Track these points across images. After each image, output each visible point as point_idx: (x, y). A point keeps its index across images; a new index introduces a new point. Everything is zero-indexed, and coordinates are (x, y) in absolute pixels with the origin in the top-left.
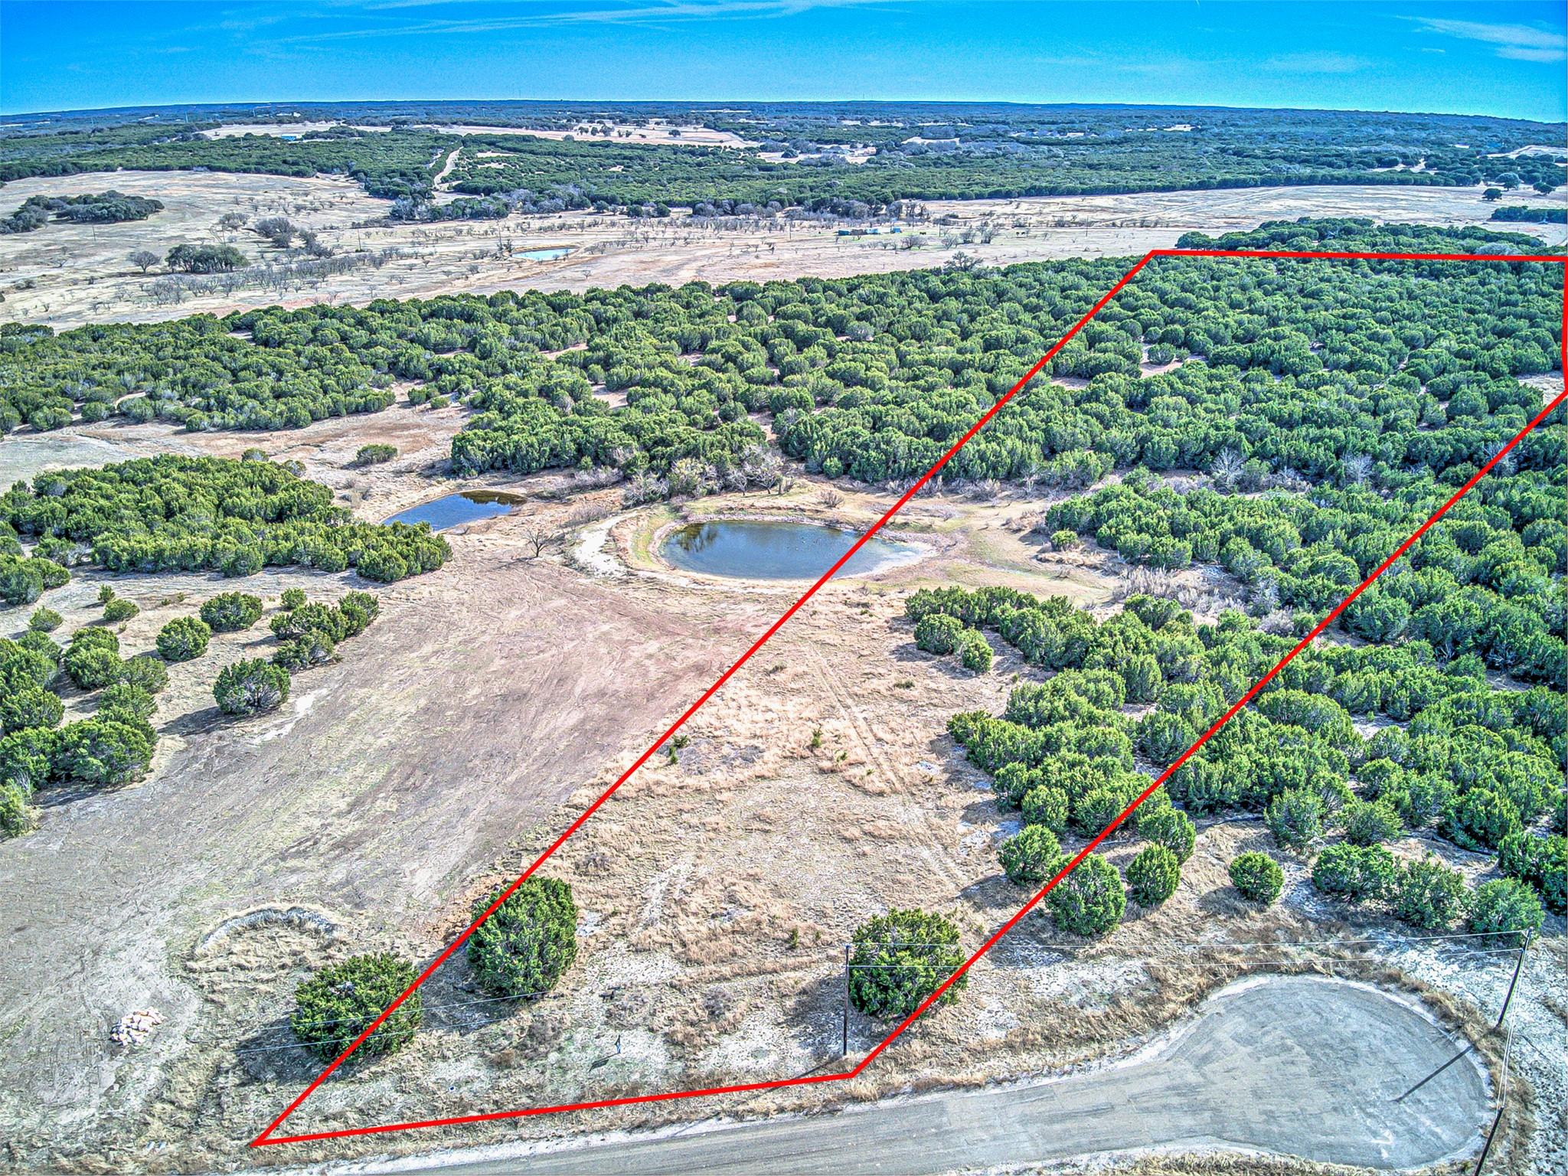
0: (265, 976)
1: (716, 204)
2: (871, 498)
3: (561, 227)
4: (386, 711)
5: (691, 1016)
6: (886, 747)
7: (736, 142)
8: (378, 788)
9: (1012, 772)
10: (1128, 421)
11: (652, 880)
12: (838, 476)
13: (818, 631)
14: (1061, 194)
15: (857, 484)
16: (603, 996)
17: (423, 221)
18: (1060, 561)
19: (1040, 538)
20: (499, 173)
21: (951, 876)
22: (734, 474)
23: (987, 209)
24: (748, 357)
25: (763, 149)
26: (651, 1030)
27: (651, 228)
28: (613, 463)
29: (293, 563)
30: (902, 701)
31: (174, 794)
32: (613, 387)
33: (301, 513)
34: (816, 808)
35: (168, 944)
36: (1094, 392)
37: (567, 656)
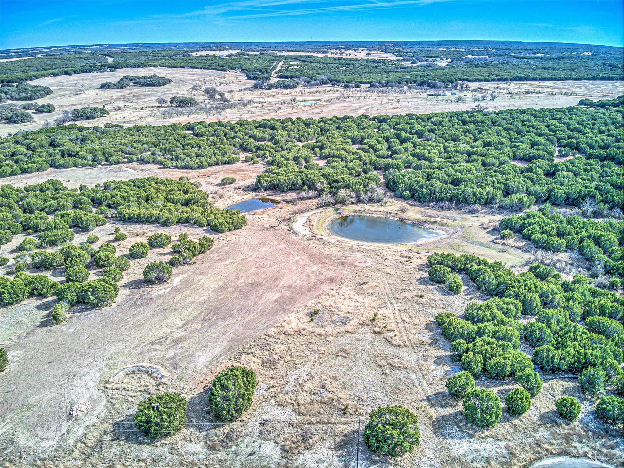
0: (133, 394)
1: (380, 83)
2: (422, 209)
3: (317, 92)
4: (206, 286)
5: (294, 439)
6: (406, 324)
7: (392, 57)
8: (195, 318)
9: (459, 344)
10: (544, 182)
11: (292, 373)
12: (408, 199)
13: (386, 267)
14: (530, 80)
15: (417, 203)
16: (260, 424)
17: (266, 89)
18: (504, 244)
19: (496, 232)
20: (297, 70)
21: (423, 389)
22: (363, 196)
23: (495, 86)
24: (379, 146)
25: (404, 60)
26: (276, 443)
27: (352, 93)
28: (316, 189)
29: (188, 222)
30: (417, 303)
31: (121, 313)
32: (322, 157)
33: (195, 203)
34: (368, 349)
35: (102, 375)
36: (530, 168)
37: (280, 269)
